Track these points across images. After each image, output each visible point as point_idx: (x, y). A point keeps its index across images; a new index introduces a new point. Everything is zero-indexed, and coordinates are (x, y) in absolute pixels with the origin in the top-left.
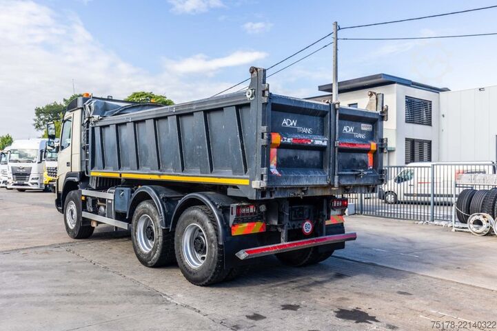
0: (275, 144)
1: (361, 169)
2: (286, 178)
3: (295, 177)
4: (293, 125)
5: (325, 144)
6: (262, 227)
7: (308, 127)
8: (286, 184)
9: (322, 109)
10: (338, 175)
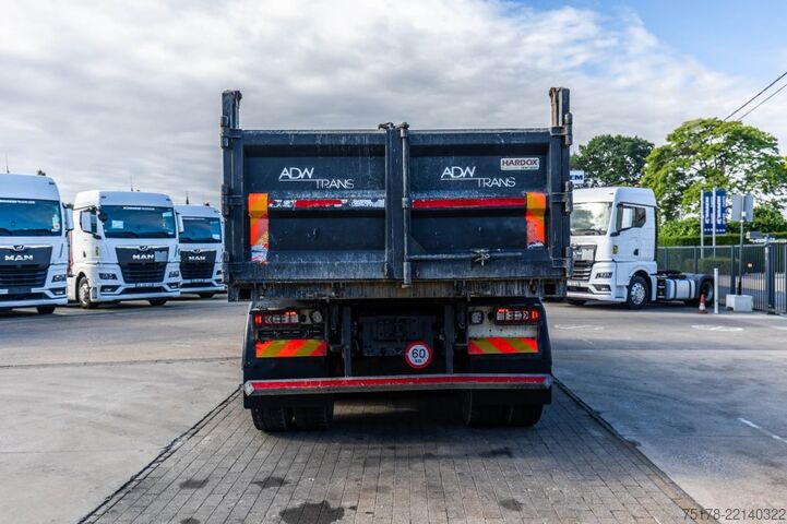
0: (258, 213)
1: (480, 248)
2: (281, 268)
3: (300, 266)
4: (306, 176)
5: (381, 204)
6: (320, 348)
7: (343, 177)
8: (280, 277)
9: (367, 142)
10: (410, 260)
